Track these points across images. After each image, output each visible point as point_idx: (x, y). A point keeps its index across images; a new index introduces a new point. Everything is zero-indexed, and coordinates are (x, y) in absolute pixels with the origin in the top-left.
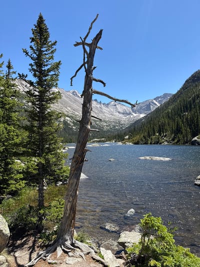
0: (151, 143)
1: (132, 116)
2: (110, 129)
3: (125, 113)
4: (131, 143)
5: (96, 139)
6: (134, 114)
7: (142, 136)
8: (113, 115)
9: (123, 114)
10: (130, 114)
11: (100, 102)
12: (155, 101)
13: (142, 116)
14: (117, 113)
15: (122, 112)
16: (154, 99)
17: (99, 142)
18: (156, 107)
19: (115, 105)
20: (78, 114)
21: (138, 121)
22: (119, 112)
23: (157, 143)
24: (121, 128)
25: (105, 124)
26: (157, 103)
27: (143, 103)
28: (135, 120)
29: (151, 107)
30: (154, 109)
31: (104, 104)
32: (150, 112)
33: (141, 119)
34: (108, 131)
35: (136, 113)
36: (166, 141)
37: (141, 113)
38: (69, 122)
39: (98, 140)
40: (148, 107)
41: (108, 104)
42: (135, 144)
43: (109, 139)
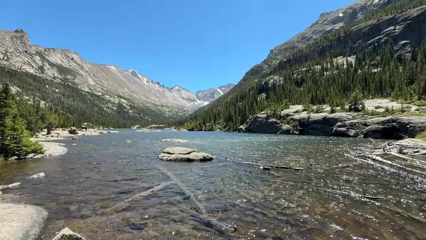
0: (205, 130)
1: (196, 103)
2: (173, 115)
3: (189, 100)
4: (185, 130)
5: (154, 125)
6: (198, 101)
7: (198, 123)
8: (176, 100)
9: (187, 100)
10: (194, 100)
11: (163, 86)
12: (219, 90)
13: (206, 103)
14: (181, 99)
15: (187, 98)
16: (219, 88)
17: (158, 128)
18: (220, 96)
19: (179, 90)
20: (136, 96)
21: (202, 108)
22: (183, 98)
23: (211, 130)
24: (185, 114)
25: (167, 110)
26: (220, 92)
27: (208, 90)
28: (199, 108)
29: (216, 95)
30: (218, 97)
31: (167, 88)
32: (213, 100)
33: (205, 107)
34: (170, 117)
35: (200, 101)
36: (219, 128)
37: (205, 101)
38: (124, 105)
39: (156, 126)
40: (212, 94)
41: (171, 89)
42: (190, 130)
43: (169, 125)
